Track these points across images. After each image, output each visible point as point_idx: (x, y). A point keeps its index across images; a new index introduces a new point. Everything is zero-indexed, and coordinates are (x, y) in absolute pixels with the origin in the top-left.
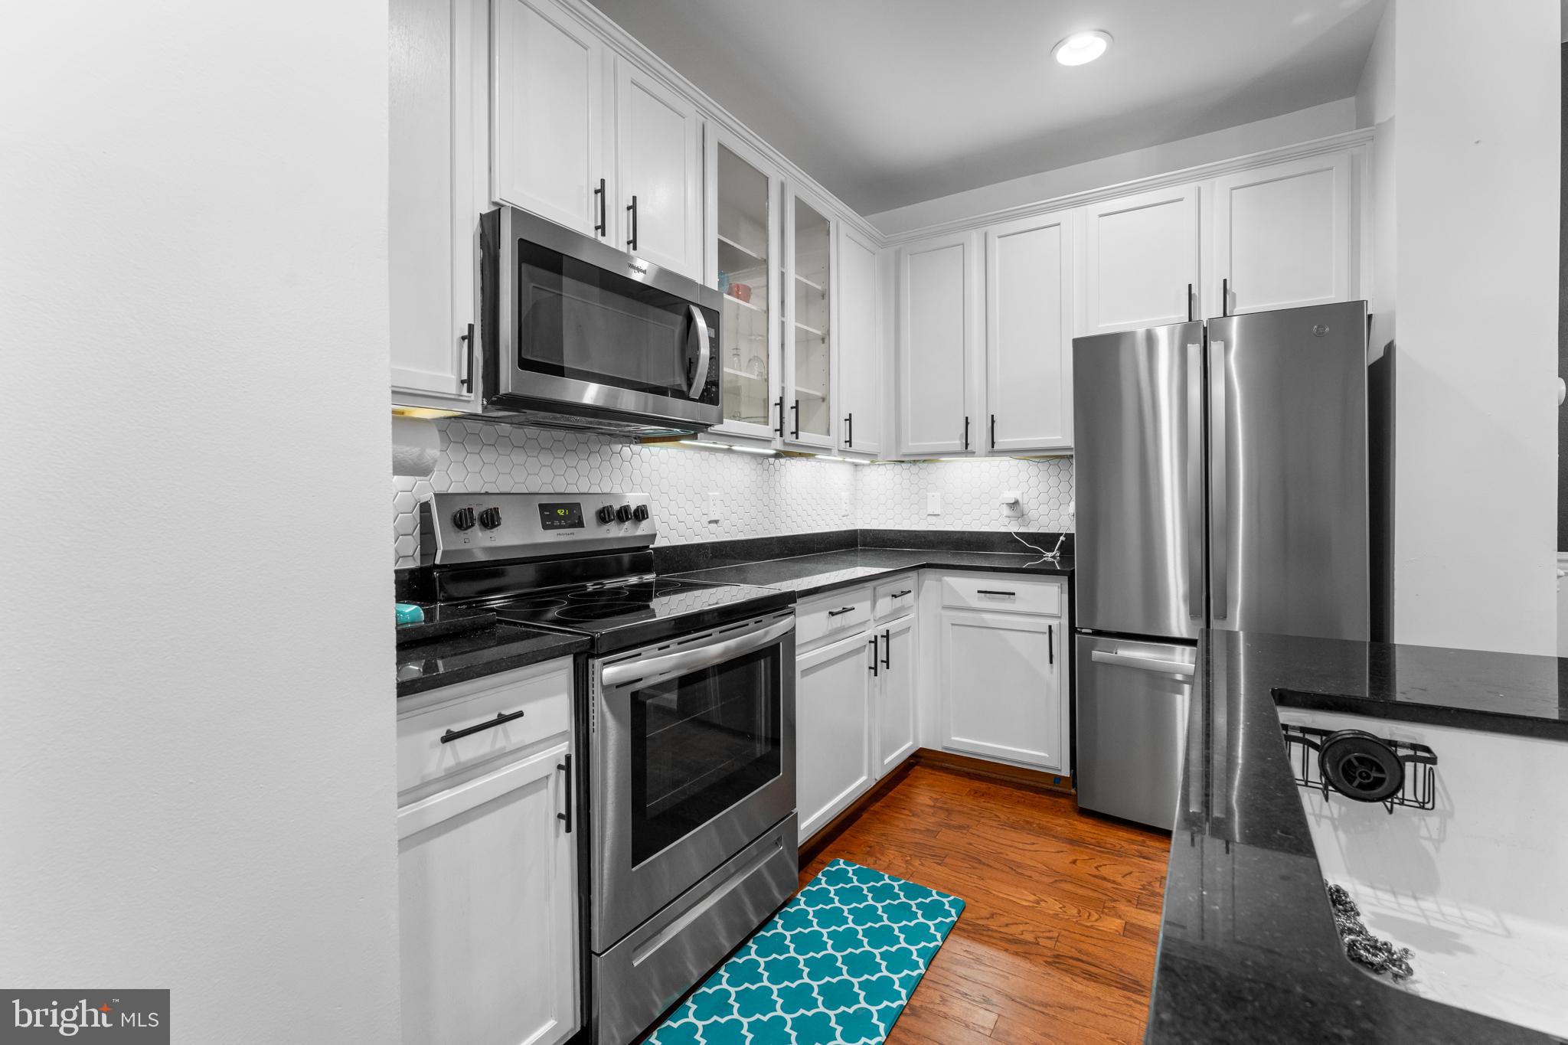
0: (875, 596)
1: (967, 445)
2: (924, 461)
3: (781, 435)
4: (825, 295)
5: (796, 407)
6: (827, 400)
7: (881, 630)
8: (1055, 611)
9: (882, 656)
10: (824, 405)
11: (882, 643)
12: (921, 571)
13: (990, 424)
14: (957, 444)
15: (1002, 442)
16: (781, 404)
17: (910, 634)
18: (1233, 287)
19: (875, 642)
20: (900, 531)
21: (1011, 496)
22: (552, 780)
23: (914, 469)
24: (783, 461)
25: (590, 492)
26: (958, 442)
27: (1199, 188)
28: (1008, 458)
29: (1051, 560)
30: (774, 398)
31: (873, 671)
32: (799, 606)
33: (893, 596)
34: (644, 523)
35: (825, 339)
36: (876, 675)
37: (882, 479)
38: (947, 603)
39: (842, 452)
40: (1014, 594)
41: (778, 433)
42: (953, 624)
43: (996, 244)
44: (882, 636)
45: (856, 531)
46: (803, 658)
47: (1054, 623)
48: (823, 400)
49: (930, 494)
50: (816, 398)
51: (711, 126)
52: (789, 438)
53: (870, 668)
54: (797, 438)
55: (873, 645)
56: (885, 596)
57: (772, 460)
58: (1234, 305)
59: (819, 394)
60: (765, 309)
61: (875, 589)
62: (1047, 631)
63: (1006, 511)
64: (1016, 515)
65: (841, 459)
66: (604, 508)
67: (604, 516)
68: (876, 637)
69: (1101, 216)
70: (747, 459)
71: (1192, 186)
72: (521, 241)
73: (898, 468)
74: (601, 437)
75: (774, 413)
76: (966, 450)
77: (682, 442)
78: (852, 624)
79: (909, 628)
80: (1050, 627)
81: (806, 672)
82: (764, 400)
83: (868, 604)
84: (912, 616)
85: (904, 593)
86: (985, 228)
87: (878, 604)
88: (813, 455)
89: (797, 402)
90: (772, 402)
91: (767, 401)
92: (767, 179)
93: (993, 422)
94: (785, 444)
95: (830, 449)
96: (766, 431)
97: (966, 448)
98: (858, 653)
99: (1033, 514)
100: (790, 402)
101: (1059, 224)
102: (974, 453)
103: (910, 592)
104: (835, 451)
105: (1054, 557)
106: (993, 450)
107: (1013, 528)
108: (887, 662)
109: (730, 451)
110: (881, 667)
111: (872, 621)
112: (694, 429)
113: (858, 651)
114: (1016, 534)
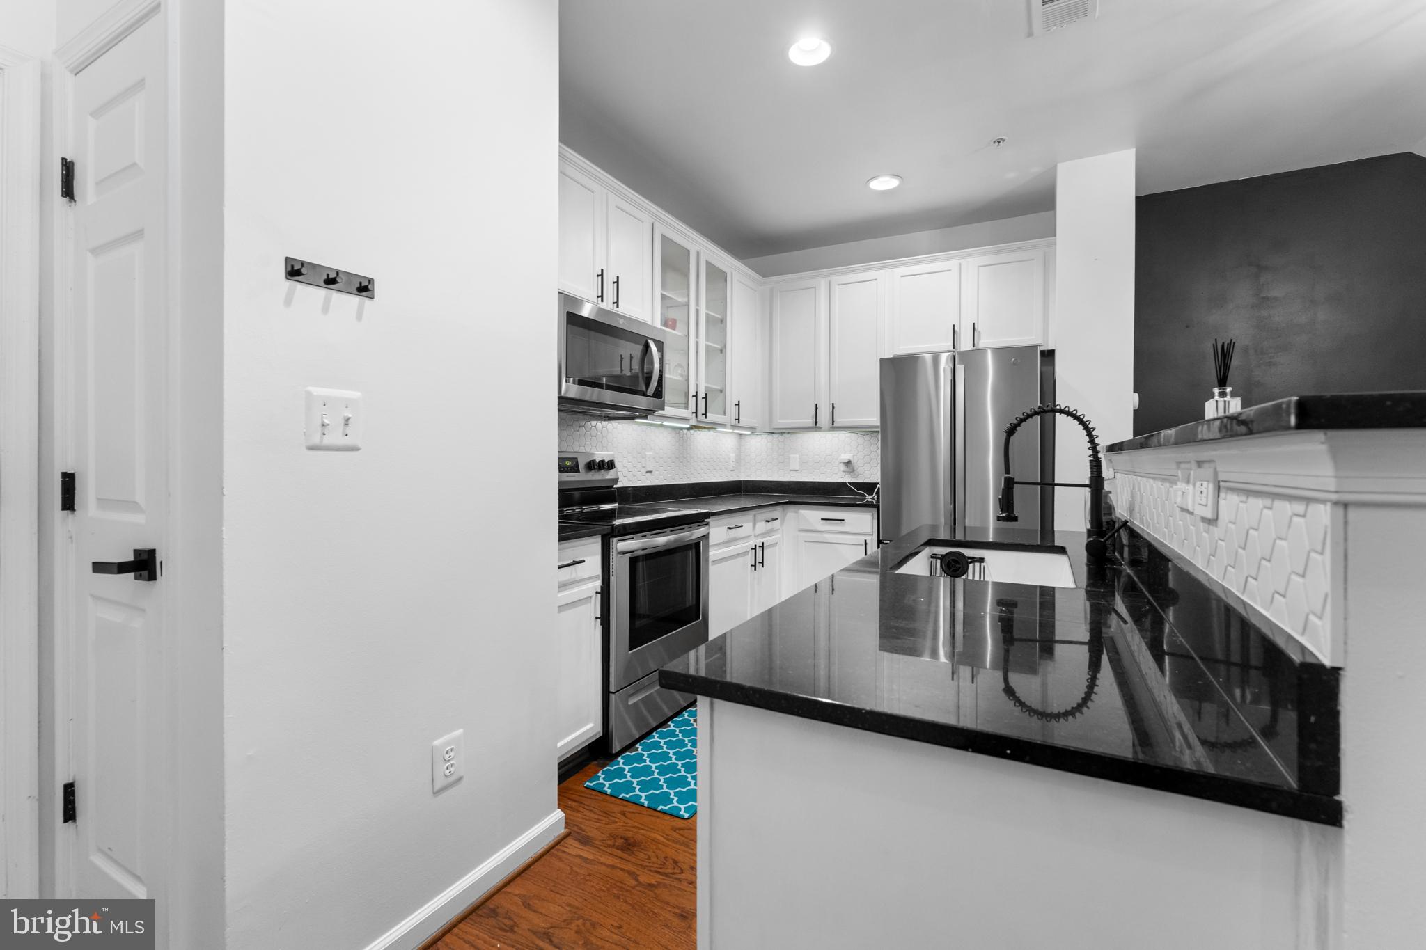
0: (755, 520)
1: (816, 422)
2: (788, 433)
3: (696, 416)
4: (723, 321)
5: (706, 398)
6: (724, 392)
7: (759, 542)
8: (869, 531)
9: (759, 559)
10: (722, 394)
11: (759, 551)
12: (785, 506)
13: (831, 410)
14: (810, 422)
15: (839, 421)
16: (696, 396)
17: (777, 547)
18: (979, 328)
19: (755, 549)
20: (771, 482)
21: (846, 457)
22: (593, 598)
23: (781, 438)
24: (692, 431)
25: (580, 451)
26: (810, 420)
27: (960, 264)
28: (844, 432)
29: (871, 500)
30: (692, 392)
31: (753, 567)
32: (711, 521)
33: (767, 521)
34: (612, 471)
35: (722, 350)
36: (755, 569)
37: (758, 444)
38: (801, 527)
39: (733, 427)
40: (843, 520)
41: (694, 415)
42: (806, 541)
43: (837, 290)
44: (760, 546)
45: (741, 481)
46: (713, 553)
47: (868, 538)
48: (721, 391)
49: (792, 456)
50: (716, 390)
51: (657, 225)
52: (701, 418)
53: (752, 566)
54: (706, 418)
55: (754, 551)
56: (761, 521)
57: (685, 431)
58: (979, 339)
59: (719, 388)
60: (686, 334)
61: (755, 516)
62: (864, 543)
63: (842, 468)
64: (848, 470)
65: (731, 431)
66: (590, 461)
67: (591, 466)
68: (756, 546)
69: (902, 276)
70: (670, 430)
71: (956, 262)
72: (568, 313)
73: (770, 437)
74: (586, 417)
75: (692, 401)
76: (816, 426)
77: (637, 420)
78: (741, 537)
79: (777, 543)
80: (866, 541)
81: (716, 562)
82: (686, 393)
83: (751, 524)
84: (779, 535)
85: (773, 520)
86: (829, 278)
87: (757, 526)
88: (714, 428)
89: (706, 394)
90: (690, 395)
91: (687, 394)
92: (689, 251)
93: (833, 408)
94: (698, 421)
95: (725, 425)
96: (686, 413)
97: (816, 425)
98: (744, 555)
99: (860, 470)
100: (701, 394)
101: (876, 280)
102: (821, 428)
103: (777, 519)
104: (729, 426)
105: (873, 498)
106: (833, 426)
107: (847, 479)
108: (762, 563)
109: (662, 425)
110: (759, 566)
111: (753, 536)
112: (645, 413)
113: (744, 554)
114: (849, 483)
